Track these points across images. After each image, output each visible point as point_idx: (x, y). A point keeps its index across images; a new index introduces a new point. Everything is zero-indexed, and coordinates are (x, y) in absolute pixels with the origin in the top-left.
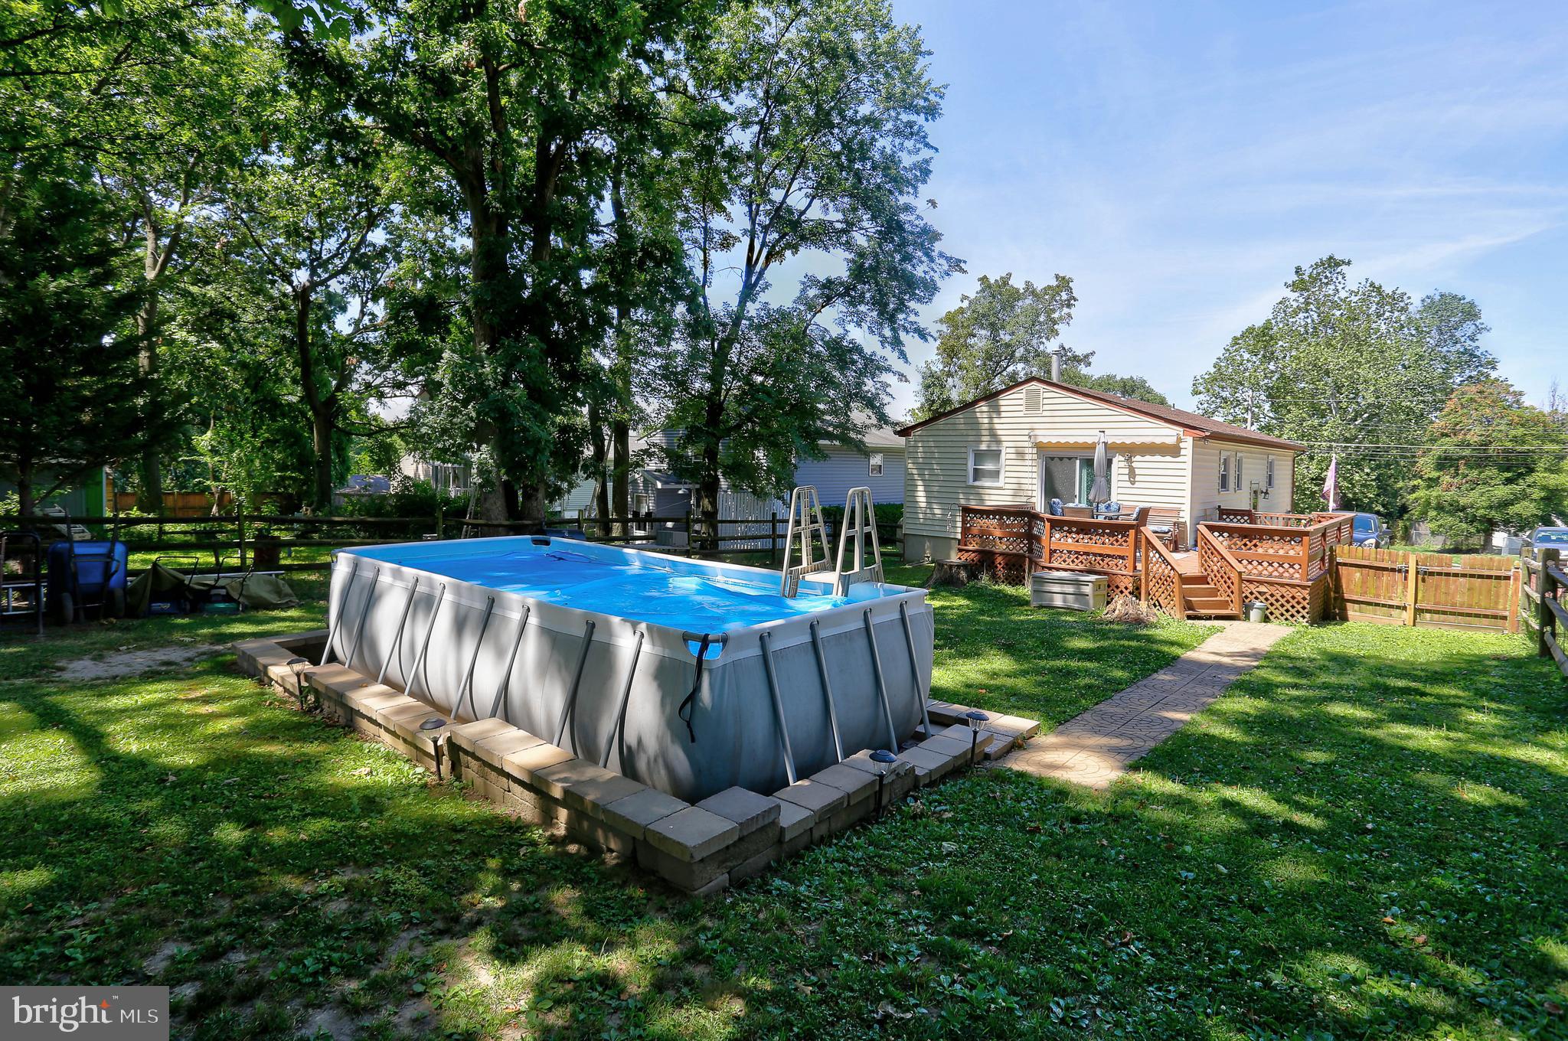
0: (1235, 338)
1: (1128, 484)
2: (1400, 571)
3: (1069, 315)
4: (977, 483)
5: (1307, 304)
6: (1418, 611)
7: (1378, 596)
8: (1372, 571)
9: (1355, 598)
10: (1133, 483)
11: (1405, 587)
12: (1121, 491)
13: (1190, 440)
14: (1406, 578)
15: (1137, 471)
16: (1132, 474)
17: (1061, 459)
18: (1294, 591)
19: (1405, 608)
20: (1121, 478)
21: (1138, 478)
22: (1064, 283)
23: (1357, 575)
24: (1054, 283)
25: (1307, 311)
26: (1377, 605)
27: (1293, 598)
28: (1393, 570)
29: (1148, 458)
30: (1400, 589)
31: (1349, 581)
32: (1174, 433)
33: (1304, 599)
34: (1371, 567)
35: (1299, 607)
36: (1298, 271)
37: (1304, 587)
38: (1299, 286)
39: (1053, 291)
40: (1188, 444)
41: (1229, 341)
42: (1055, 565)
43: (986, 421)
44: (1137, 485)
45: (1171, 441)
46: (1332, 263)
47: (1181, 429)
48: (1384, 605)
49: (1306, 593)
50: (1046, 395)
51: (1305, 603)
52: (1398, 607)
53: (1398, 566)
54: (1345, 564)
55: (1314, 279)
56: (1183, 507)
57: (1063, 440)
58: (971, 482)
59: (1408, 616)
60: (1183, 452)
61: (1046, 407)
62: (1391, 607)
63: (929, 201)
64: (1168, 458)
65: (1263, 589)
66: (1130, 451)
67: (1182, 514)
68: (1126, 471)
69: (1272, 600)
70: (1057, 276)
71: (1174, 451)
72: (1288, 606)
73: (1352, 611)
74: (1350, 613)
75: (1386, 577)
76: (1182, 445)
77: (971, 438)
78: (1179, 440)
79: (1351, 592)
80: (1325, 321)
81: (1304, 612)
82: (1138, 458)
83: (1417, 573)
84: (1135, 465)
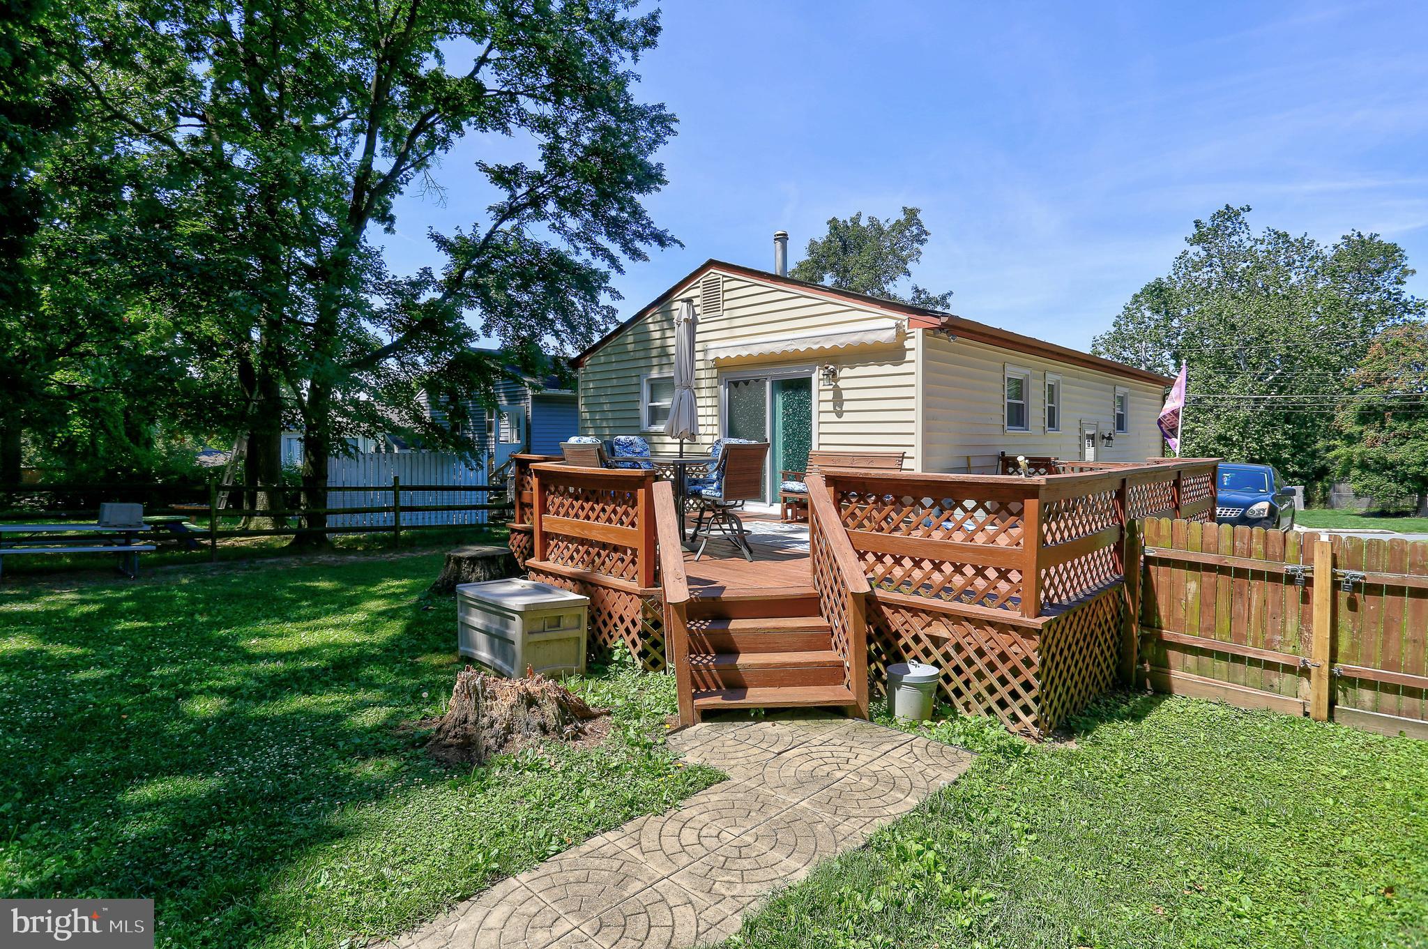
0: (1136, 296)
1: (833, 417)
2: (1291, 579)
3: (919, 252)
4: (654, 428)
5: (1210, 256)
6: (1339, 683)
7: (1240, 638)
8: (1223, 580)
9: (1186, 639)
10: (840, 414)
11: (1306, 620)
12: (824, 428)
13: (919, 333)
14: (1306, 598)
15: (846, 395)
16: (838, 399)
17: (747, 383)
18: (1003, 640)
19: (1305, 672)
20: (824, 407)
21: (846, 406)
22: (911, 215)
23: (1192, 585)
24: (902, 217)
25: (1211, 265)
26: (1237, 659)
27: (1003, 657)
28: (1275, 577)
29: (860, 371)
30: (1292, 625)
31: (1172, 598)
32: (892, 323)
33: (1028, 662)
34: (1224, 570)
35: (1015, 684)
36: (1197, 223)
37: (1027, 633)
38: (1199, 239)
39: (900, 227)
40: (915, 343)
41: (1129, 299)
43: (657, 335)
44: (846, 417)
45: (888, 336)
46: (1229, 215)
47: (904, 316)
48: (1254, 662)
49: (1030, 648)
50: (728, 286)
51: (1029, 674)
52: (1289, 669)
53: (1286, 567)
54: (1165, 562)
55: (1215, 231)
56: (909, 452)
57: (744, 353)
58: (644, 427)
59: (1313, 691)
60: (909, 356)
62: (1270, 666)
64: (888, 369)
65: (940, 630)
66: (835, 360)
67: (907, 464)
68: (831, 395)
69: (958, 660)
70: (905, 209)
71: (893, 353)
72: (992, 679)
73: (1181, 672)
74: (1177, 675)
75: (1257, 592)
76: (908, 344)
77: (642, 363)
78: (902, 335)
79: (1179, 625)
80: (1229, 275)
81: (1027, 698)
82: (846, 372)
83: (1336, 585)
84: (841, 384)
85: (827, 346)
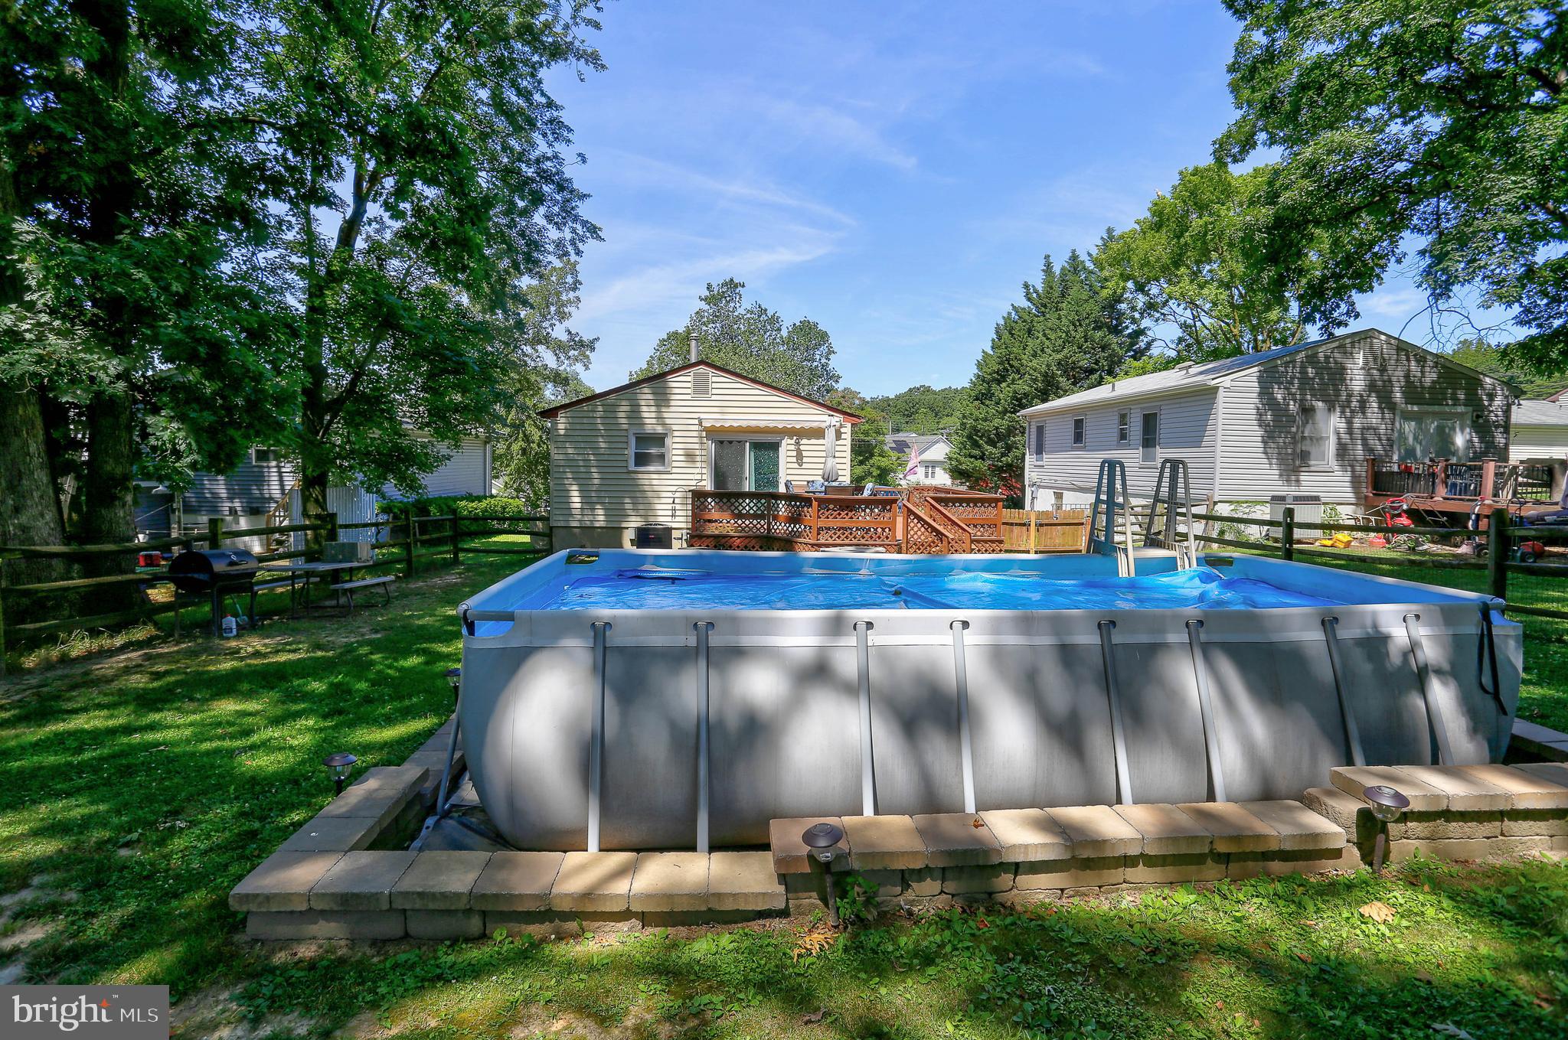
1: (796, 466)
3: (578, 299)
4: (639, 468)
7: (1012, 544)
10: (800, 465)
11: (1028, 536)
12: (789, 472)
13: (849, 427)
15: (804, 454)
16: (800, 456)
17: (731, 442)
20: (789, 460)
21: (805, 460)
29: (813, 441)
32: (837, 420)
36: (709, 287)
40: (847, 431)
42: (822, 541)
44: (804, 466)
46: (732, 285)
47: (842, 417)
50: (715, 379)
57: (735, 424)
58: (632, 468)
60: (843, 436)
61: (714, 391)
63: (580, 155)
66: (799, 433)
68: (794, 453)
75: (1016, 529)
76: (842, 431)
78: (840, 427)
82: (804, 441)
84: (802, 447)
85: (798, 427)
